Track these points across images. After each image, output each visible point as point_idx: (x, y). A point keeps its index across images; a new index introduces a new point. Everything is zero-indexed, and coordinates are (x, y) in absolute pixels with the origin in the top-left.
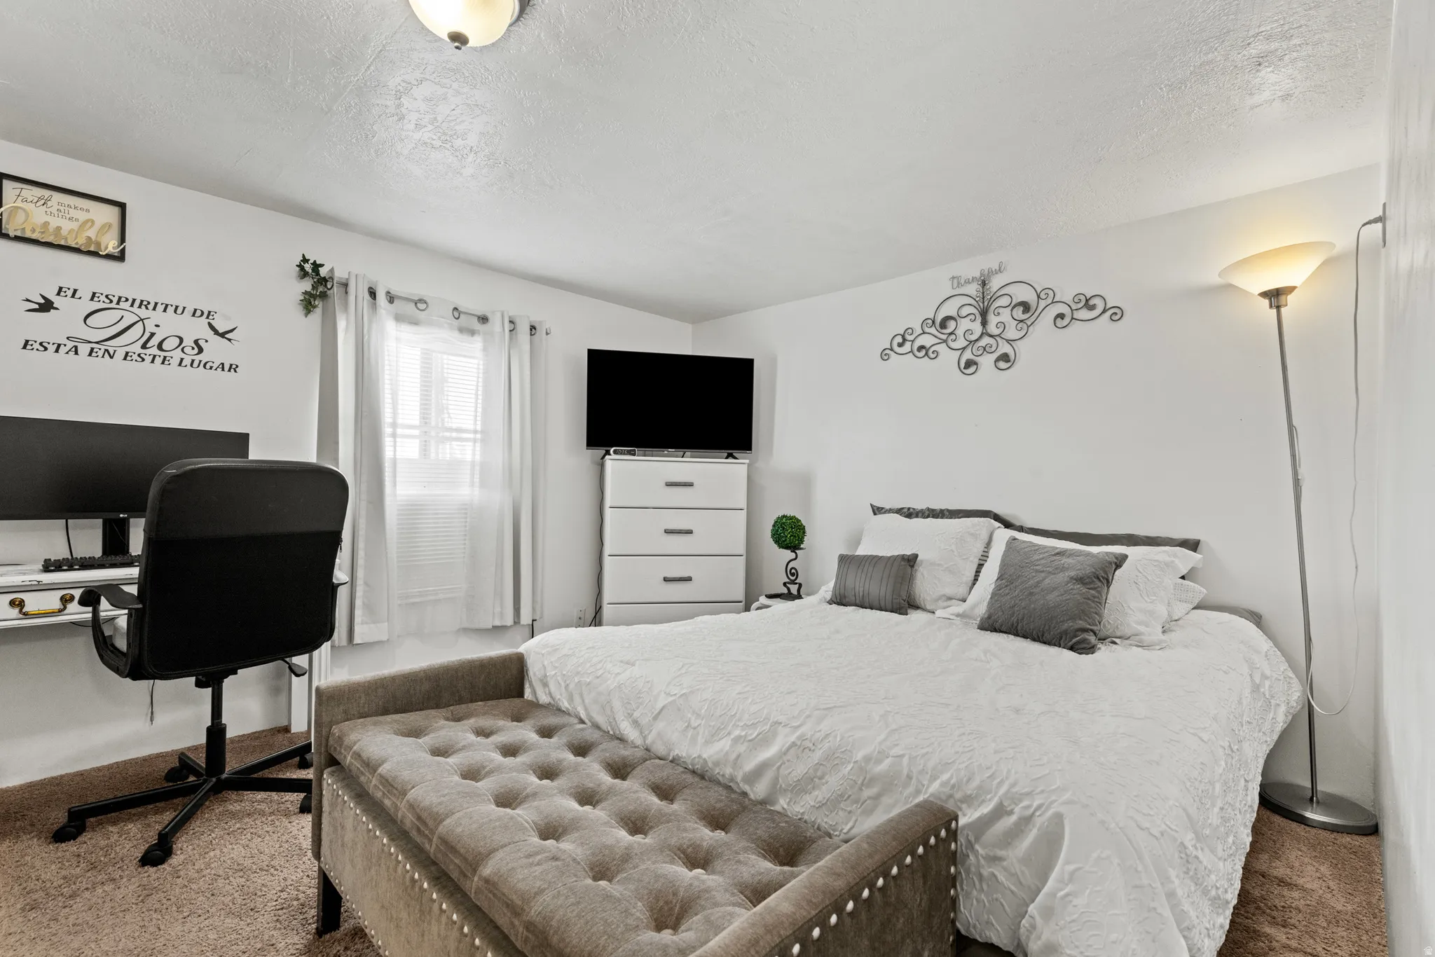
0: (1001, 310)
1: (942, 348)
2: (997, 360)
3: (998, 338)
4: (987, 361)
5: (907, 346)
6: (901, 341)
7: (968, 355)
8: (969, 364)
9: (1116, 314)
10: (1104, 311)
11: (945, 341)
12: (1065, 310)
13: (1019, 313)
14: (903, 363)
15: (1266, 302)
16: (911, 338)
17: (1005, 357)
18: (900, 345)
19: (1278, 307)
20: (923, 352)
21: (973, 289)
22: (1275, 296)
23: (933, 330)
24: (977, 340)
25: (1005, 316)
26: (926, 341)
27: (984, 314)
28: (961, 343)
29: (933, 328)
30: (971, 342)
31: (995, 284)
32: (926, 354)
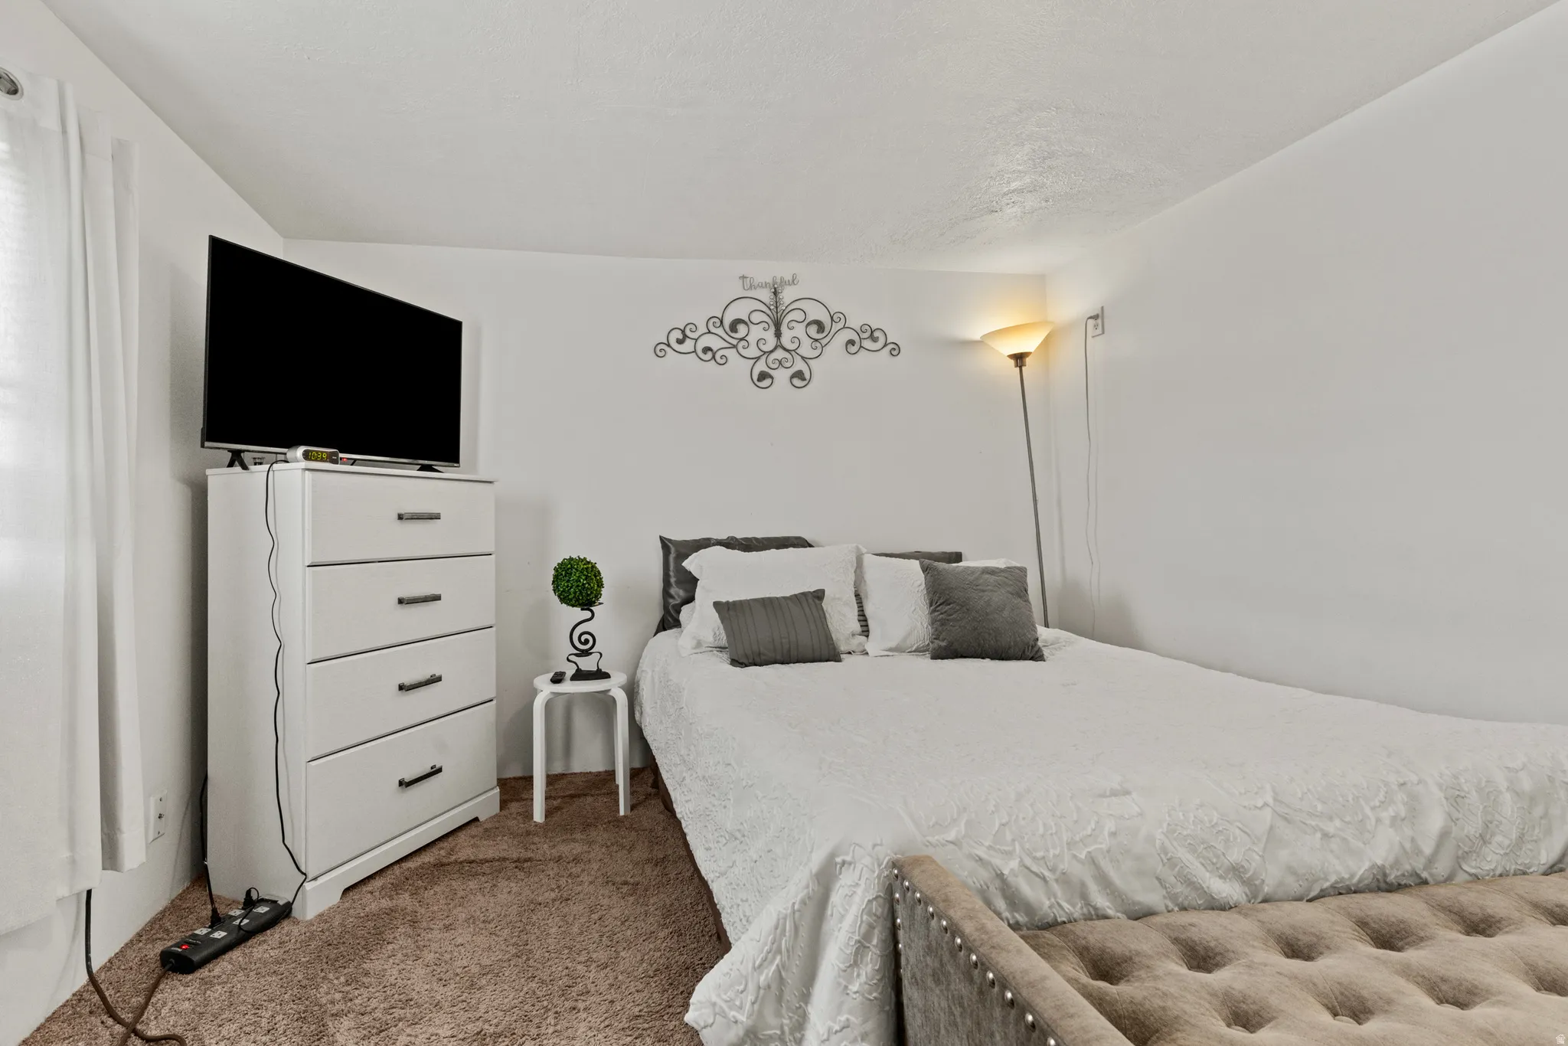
0: (793, 324)
1: (731, 354)
2: (792, 377)
3: (793, 353)
4: (782, 376)
5: (688, 345)
6: (681, 337)
7: (761, 366)
8: (763, 376)
9: (894, 349)
10: (885, 345)
11: (735, 347)
12: (856, 338)
13: (813, 330)
14: (683, 365)
15: (1012, 362)
16: (694, 335)
17: (799, 375)
18: (680, 342)
19: (1021, 367)
20: (709, 355)
21: (766, 295)
22: (1019, 359)
23: (720, 331)
24: (772, 352)
25: (799, 330)
26: (715, 343)
27: (778, 325)
28: (753, 352)
29: (721, 328)
30: (765, 353)
31: (787, 295)
32: (714, 357)
